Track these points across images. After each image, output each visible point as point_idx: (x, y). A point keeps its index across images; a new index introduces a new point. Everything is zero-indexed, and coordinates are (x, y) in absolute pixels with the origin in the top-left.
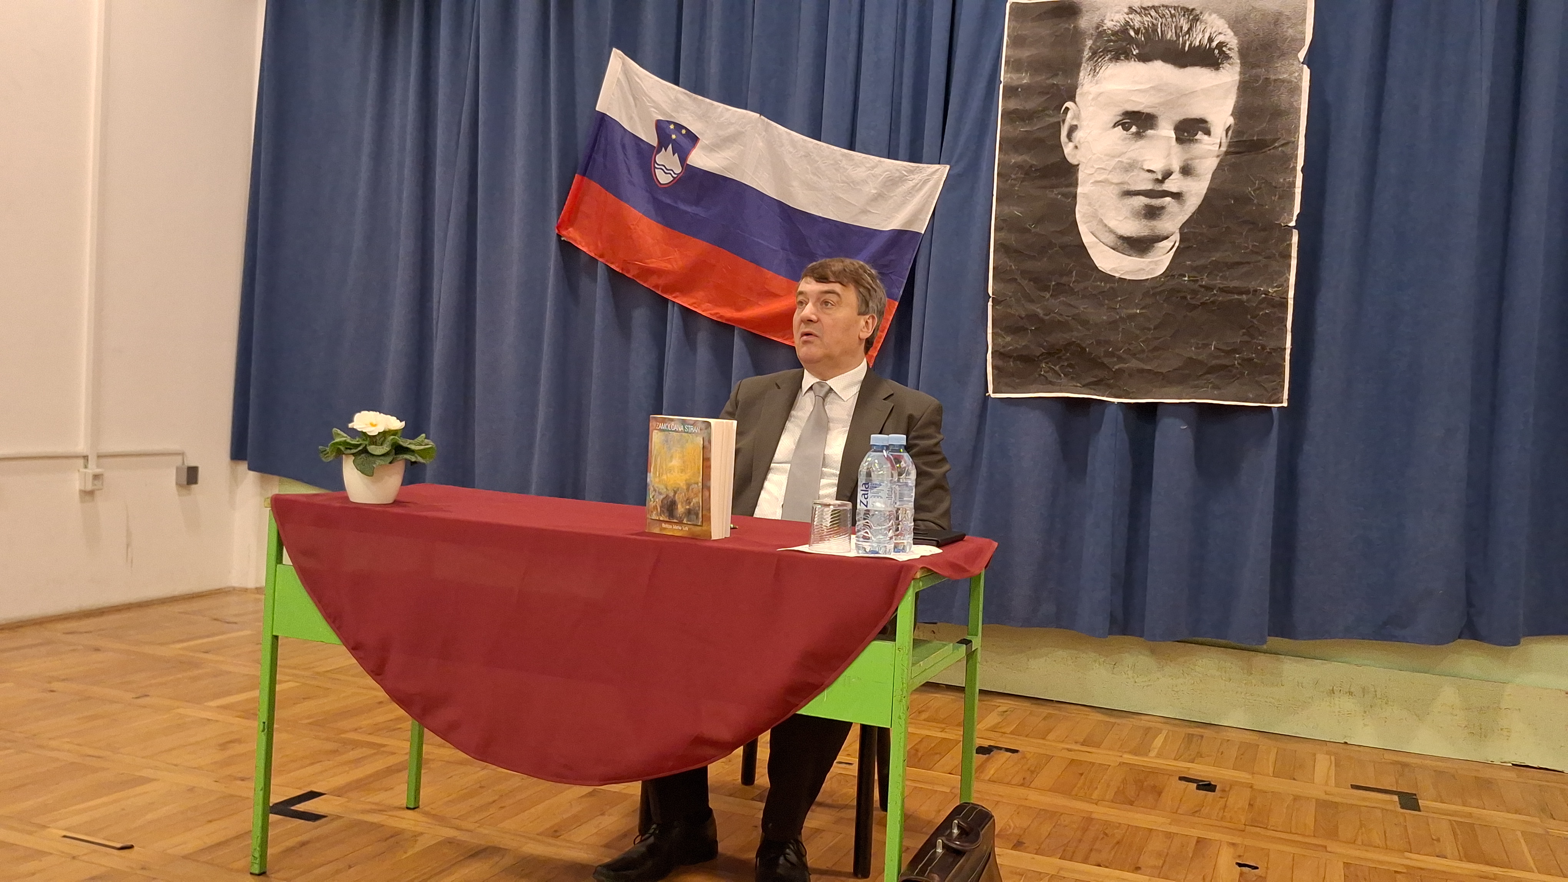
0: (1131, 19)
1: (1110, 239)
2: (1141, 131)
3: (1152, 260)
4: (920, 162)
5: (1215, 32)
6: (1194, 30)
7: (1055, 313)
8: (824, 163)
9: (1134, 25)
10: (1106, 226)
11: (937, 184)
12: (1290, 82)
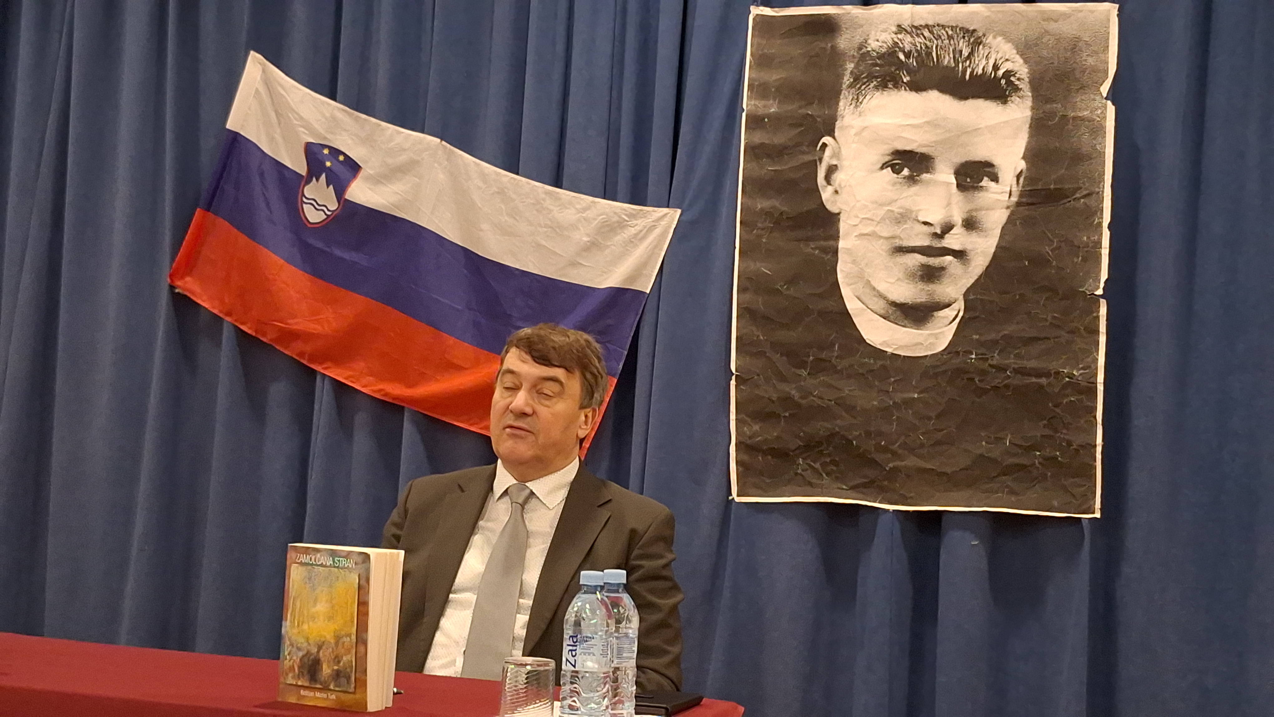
0: (901, 40)
1: (880, 305)
2: (915, 174)
3: (931, 332)
4: (645, 206)
5: (1000, 59)
6: (976, 55)
7: (814, 396)
8: (522, 202)
9: (904, 46)
10: (874, 289)
11: (666, 232)
12: (1091, 120)
